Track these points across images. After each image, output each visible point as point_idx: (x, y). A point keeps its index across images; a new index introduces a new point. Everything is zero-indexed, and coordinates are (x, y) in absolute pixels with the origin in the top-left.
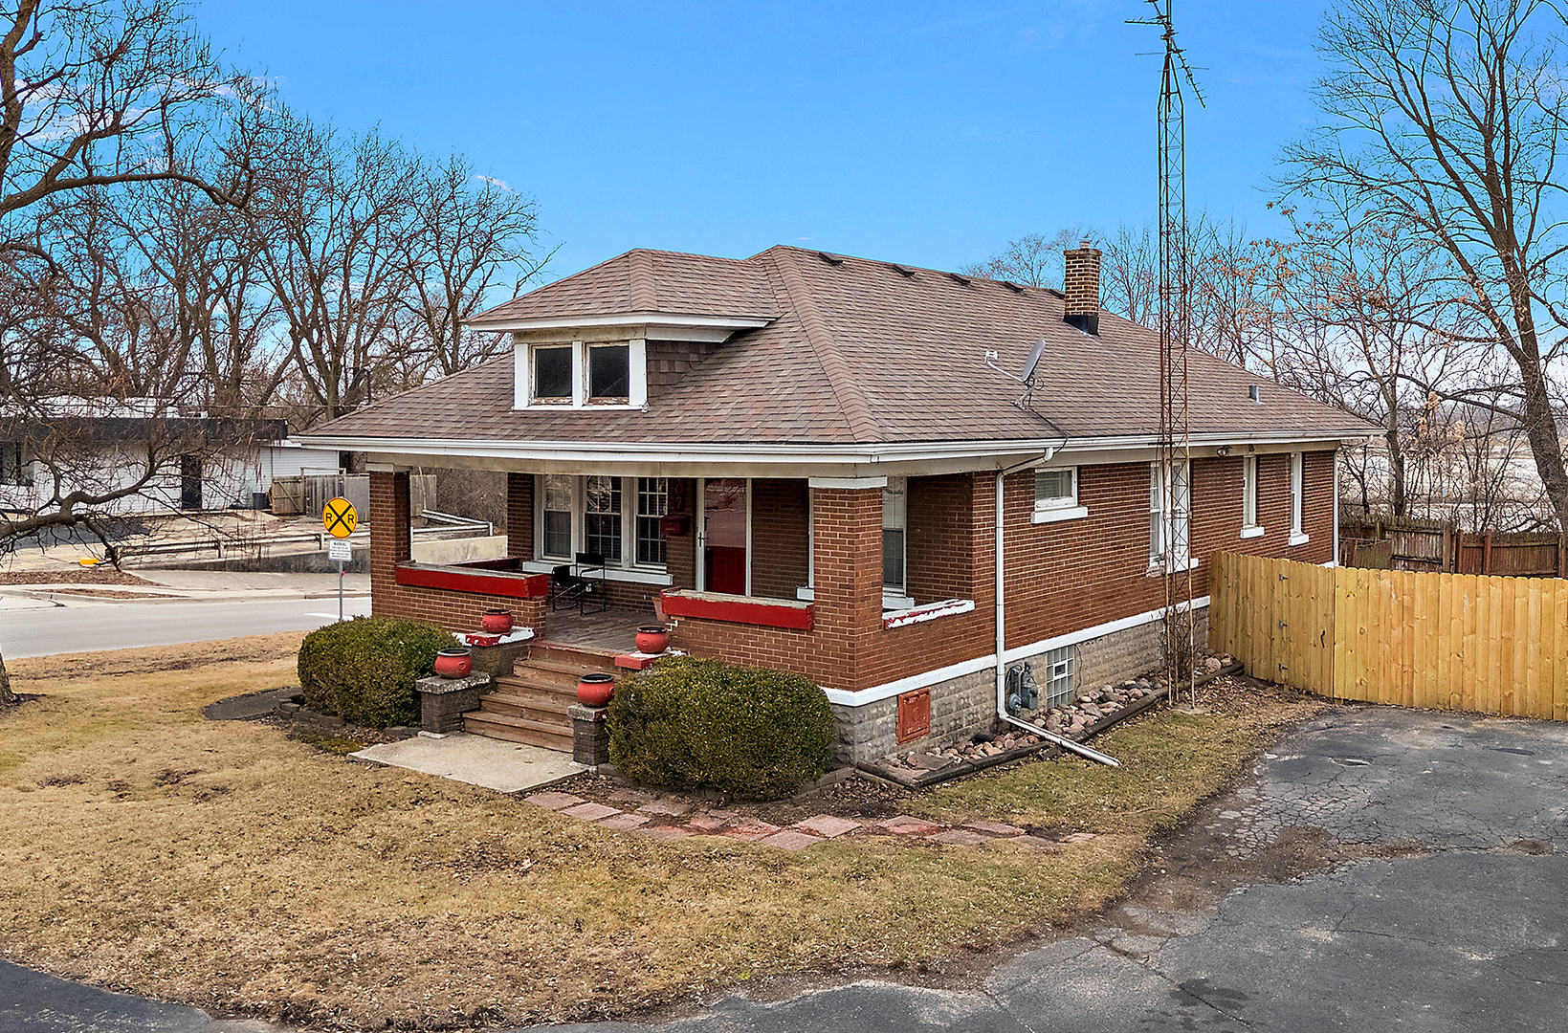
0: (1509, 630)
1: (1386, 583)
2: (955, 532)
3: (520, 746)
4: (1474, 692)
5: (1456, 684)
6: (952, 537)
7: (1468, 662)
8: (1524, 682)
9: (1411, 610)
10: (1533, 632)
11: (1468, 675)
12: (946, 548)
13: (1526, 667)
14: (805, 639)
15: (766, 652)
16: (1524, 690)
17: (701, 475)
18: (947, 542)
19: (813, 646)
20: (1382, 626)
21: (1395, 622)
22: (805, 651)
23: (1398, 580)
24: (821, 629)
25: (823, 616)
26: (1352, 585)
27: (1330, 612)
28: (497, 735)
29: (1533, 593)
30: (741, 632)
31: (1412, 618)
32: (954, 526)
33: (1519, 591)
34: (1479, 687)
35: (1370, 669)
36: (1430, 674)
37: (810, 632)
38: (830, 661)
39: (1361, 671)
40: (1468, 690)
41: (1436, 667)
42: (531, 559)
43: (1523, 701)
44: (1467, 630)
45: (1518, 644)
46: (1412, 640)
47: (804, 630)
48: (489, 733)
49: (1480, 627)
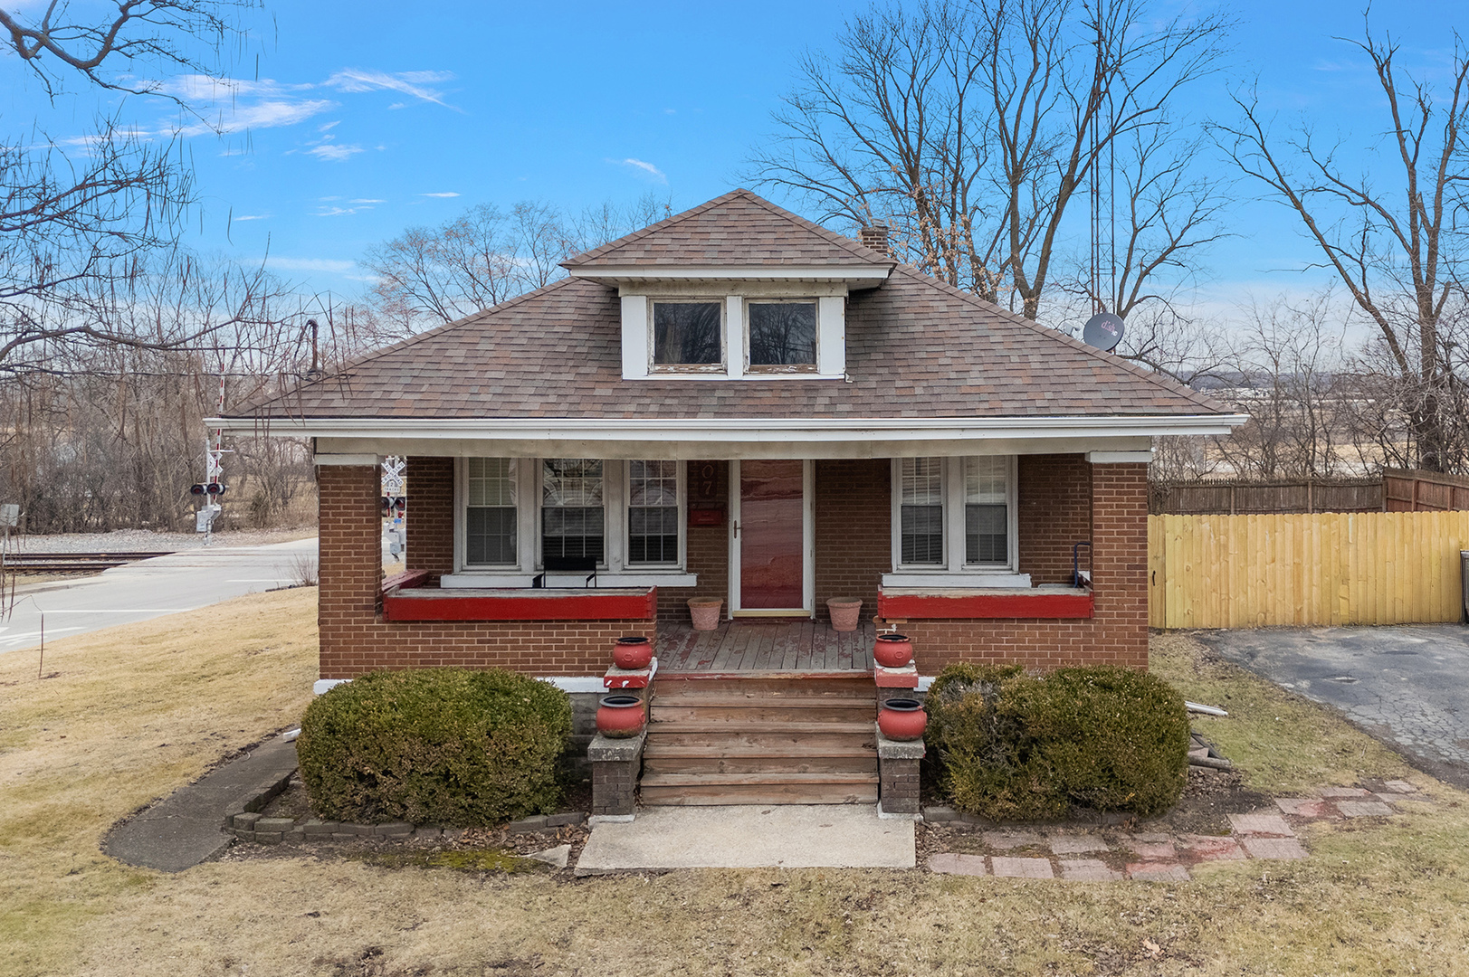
0: (1299, 557)
1: (1206, 526)
2: (1076, 503)
3: (768, 808)
4: (1274, 609)
5: (1262, 604)
6: (1073, 508)
7: (1269, 585)
8: (1310, 598)
9: (1226, 546)
10: (1316, 558)
11: (1270, 595)
12: (1067, 520)
13: (1311, 585)
14: (1081, 628)
15: (1027, 648)
16: (1310, 605)
17: (735, 457)
18: (1067, 514)
19: (1091, 635)
20: (1204, 563)
21: (1213, 558)
22: (1082, 642)
23: (1216, 523)
24: (1103, 615)
25: (1105, 601)
26: (1178, 530)
27: (1160, 554)
28: (707, 800)
29: (1315, 525)
30: (991, 630)
31: (1228, 554)
32: (1075, 497)
33: (1306, 525)
34: (1278, 605)
35: (1196, 600)
36: (1242, 599)
37: (1088, 619)
38: (1116, 649)
39: (1188, 602)
40: (1270, 609)
41: (1246, 593)
42: (450, 571)
43: (1310, 613)
44: (1269, 560)
45: (1306, 566)
46: (1227, 572)
47: (1080, 619)
48: (690, 800)
49: (1278, 558)
